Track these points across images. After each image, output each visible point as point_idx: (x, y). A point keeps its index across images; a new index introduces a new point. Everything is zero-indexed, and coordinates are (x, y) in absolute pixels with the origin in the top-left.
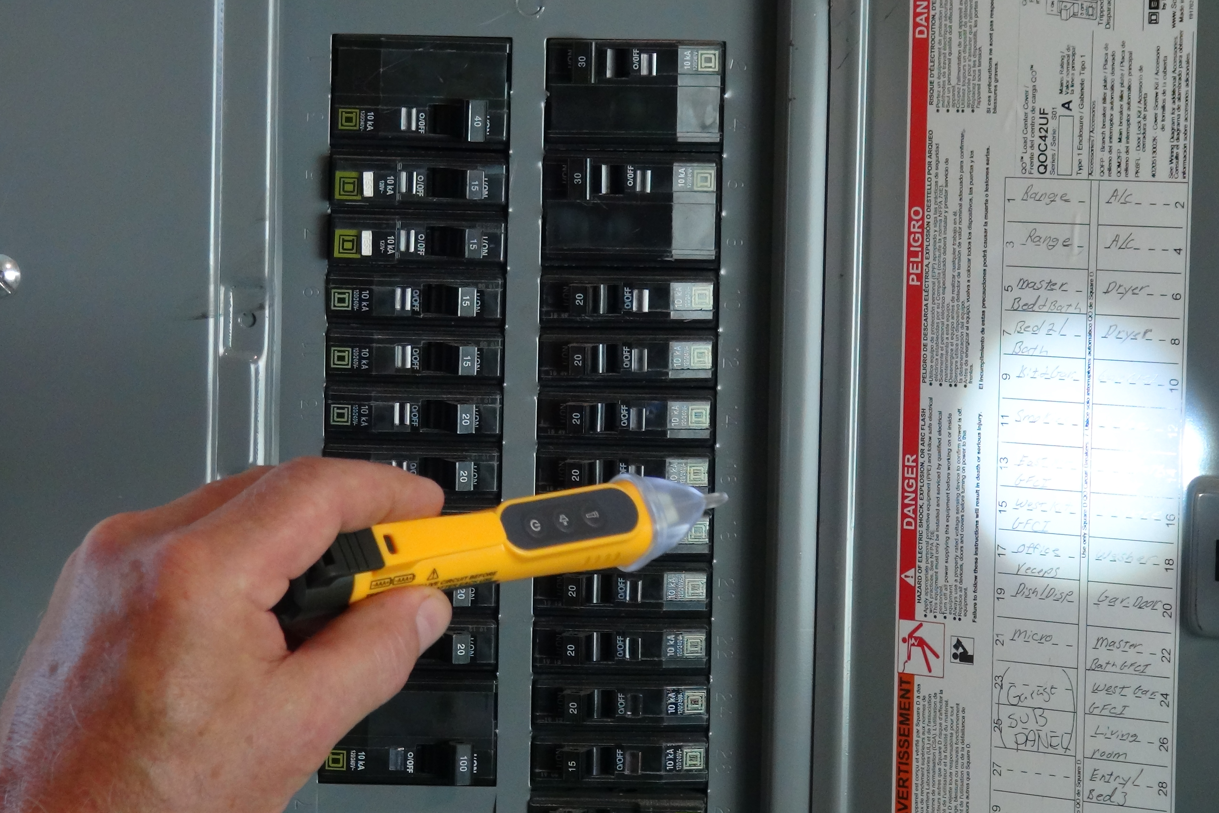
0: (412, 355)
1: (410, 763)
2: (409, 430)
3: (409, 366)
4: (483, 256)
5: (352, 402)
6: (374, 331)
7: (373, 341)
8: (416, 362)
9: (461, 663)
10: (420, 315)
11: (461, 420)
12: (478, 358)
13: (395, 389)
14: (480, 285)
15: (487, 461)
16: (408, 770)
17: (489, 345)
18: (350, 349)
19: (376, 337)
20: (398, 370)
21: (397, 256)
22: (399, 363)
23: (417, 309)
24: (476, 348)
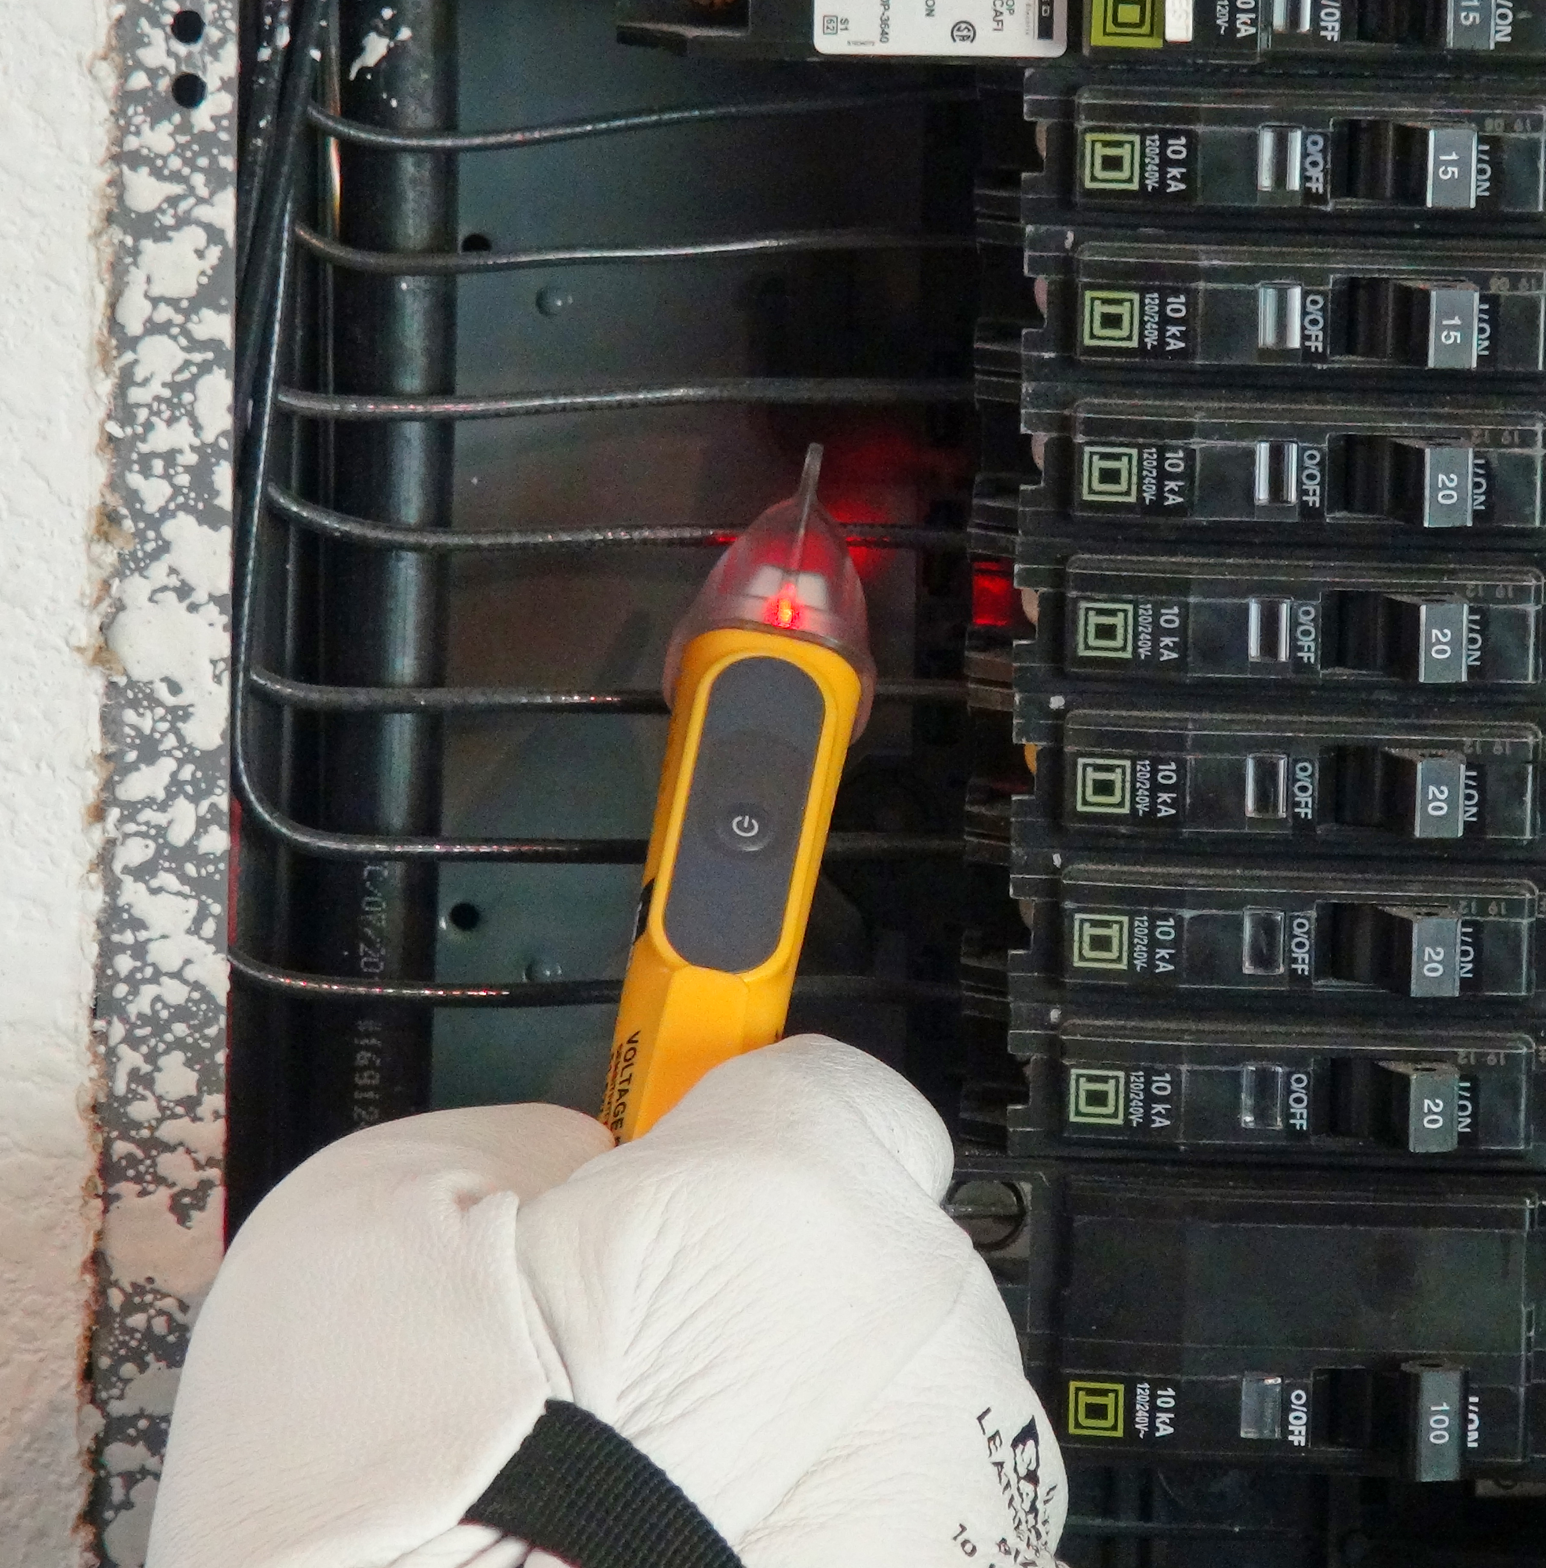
0: (1304, 313)
1: (1297, 1418)
2: (1295, 519)
3: (1295, 342)
4: (1497, 44)
5: (1141, 441)
6: (1202, 247)
7: (1196, 274)
8: (1315, 331)
9: (1434, 1149)
10: (1325, 202)
11: (1435, 489)
12: (1481, 320)
13: (1258, 405)
14: (1489, 124)
15: (1506, 600)
16: (1291, 1438)
17: (1514, 286)
18: (1136, 297)
19: (1204, 263)
20: (1265, 353)
21: (1264, 43)
22: (1267, 336)
23: (1317, 186)
24: (1477, 296)
